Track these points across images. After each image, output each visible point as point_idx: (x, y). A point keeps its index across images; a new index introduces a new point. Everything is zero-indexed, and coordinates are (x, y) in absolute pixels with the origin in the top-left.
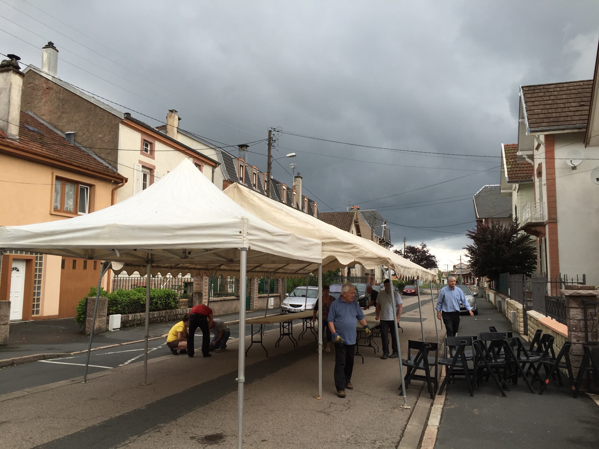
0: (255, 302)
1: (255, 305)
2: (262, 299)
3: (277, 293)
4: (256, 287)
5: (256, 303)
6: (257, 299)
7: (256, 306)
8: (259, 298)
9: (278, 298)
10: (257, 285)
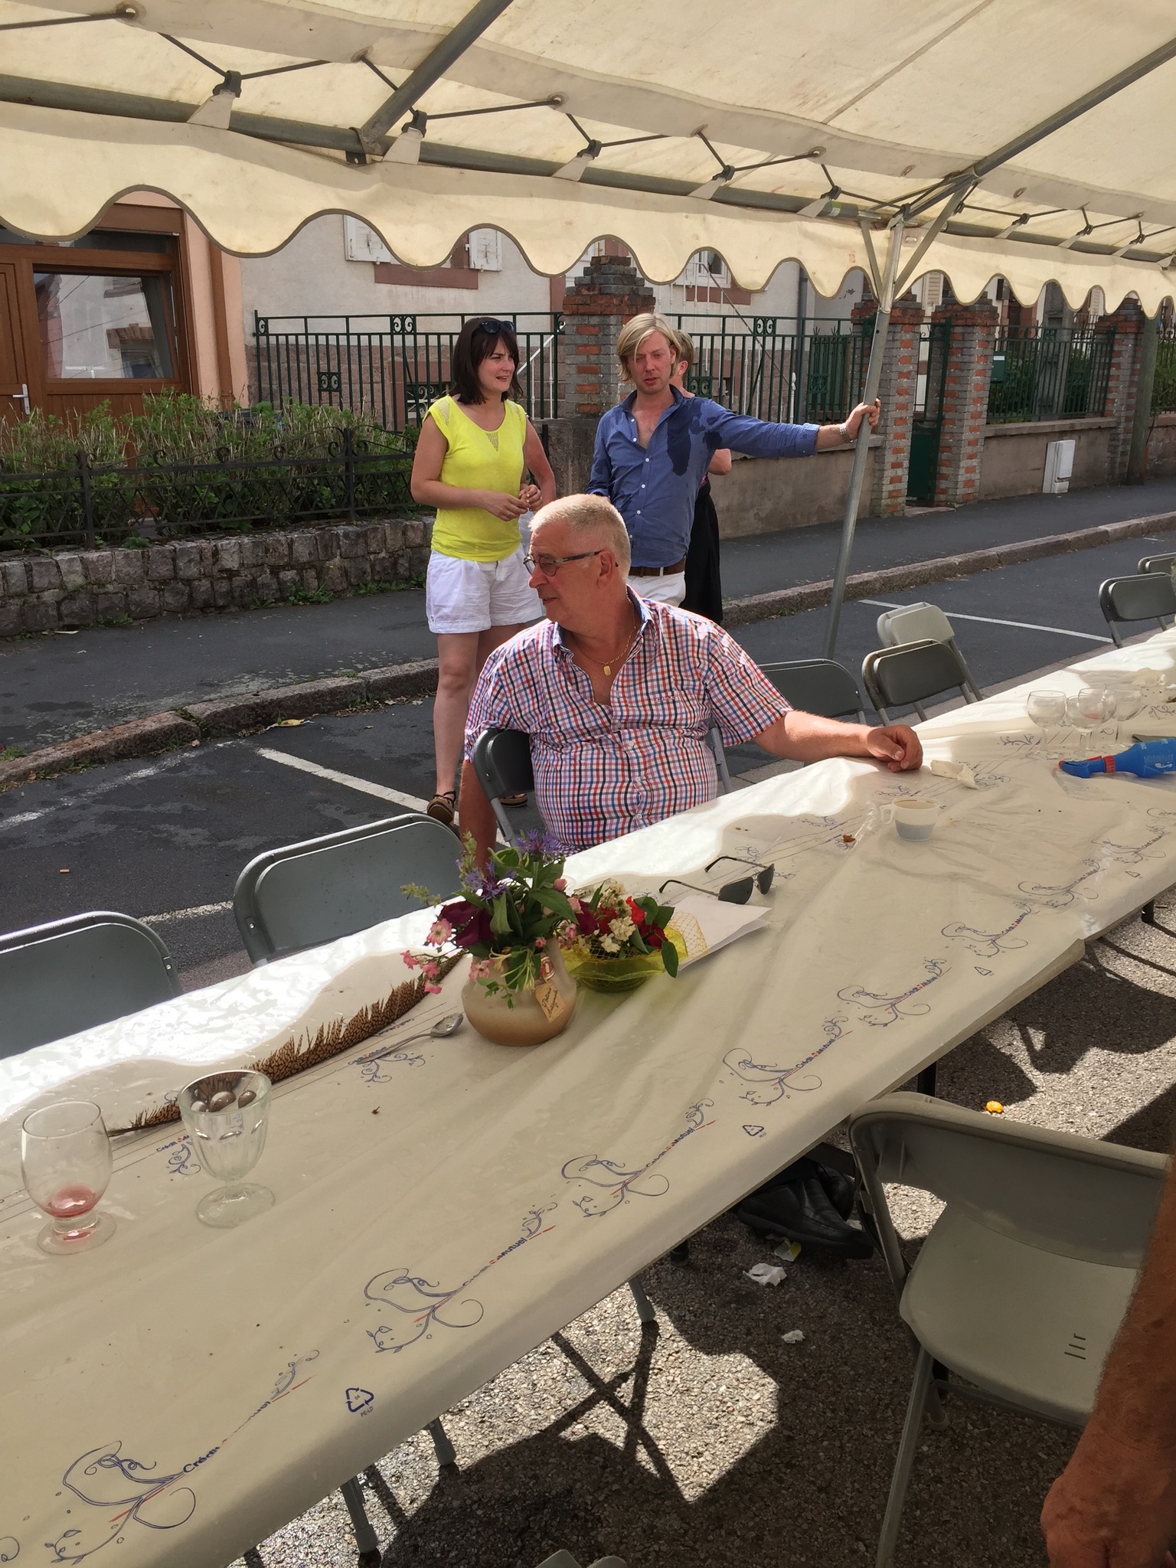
0: (964, 463)
1: (962, 476)
2: (1009, 446)
3: (1102, 415)
4: (978, 387)
5: (970, 470)
6: (979, 447)
7: (969, 483)
8: (994, 443)
9: (1103, 440)
10: (981, 373)
